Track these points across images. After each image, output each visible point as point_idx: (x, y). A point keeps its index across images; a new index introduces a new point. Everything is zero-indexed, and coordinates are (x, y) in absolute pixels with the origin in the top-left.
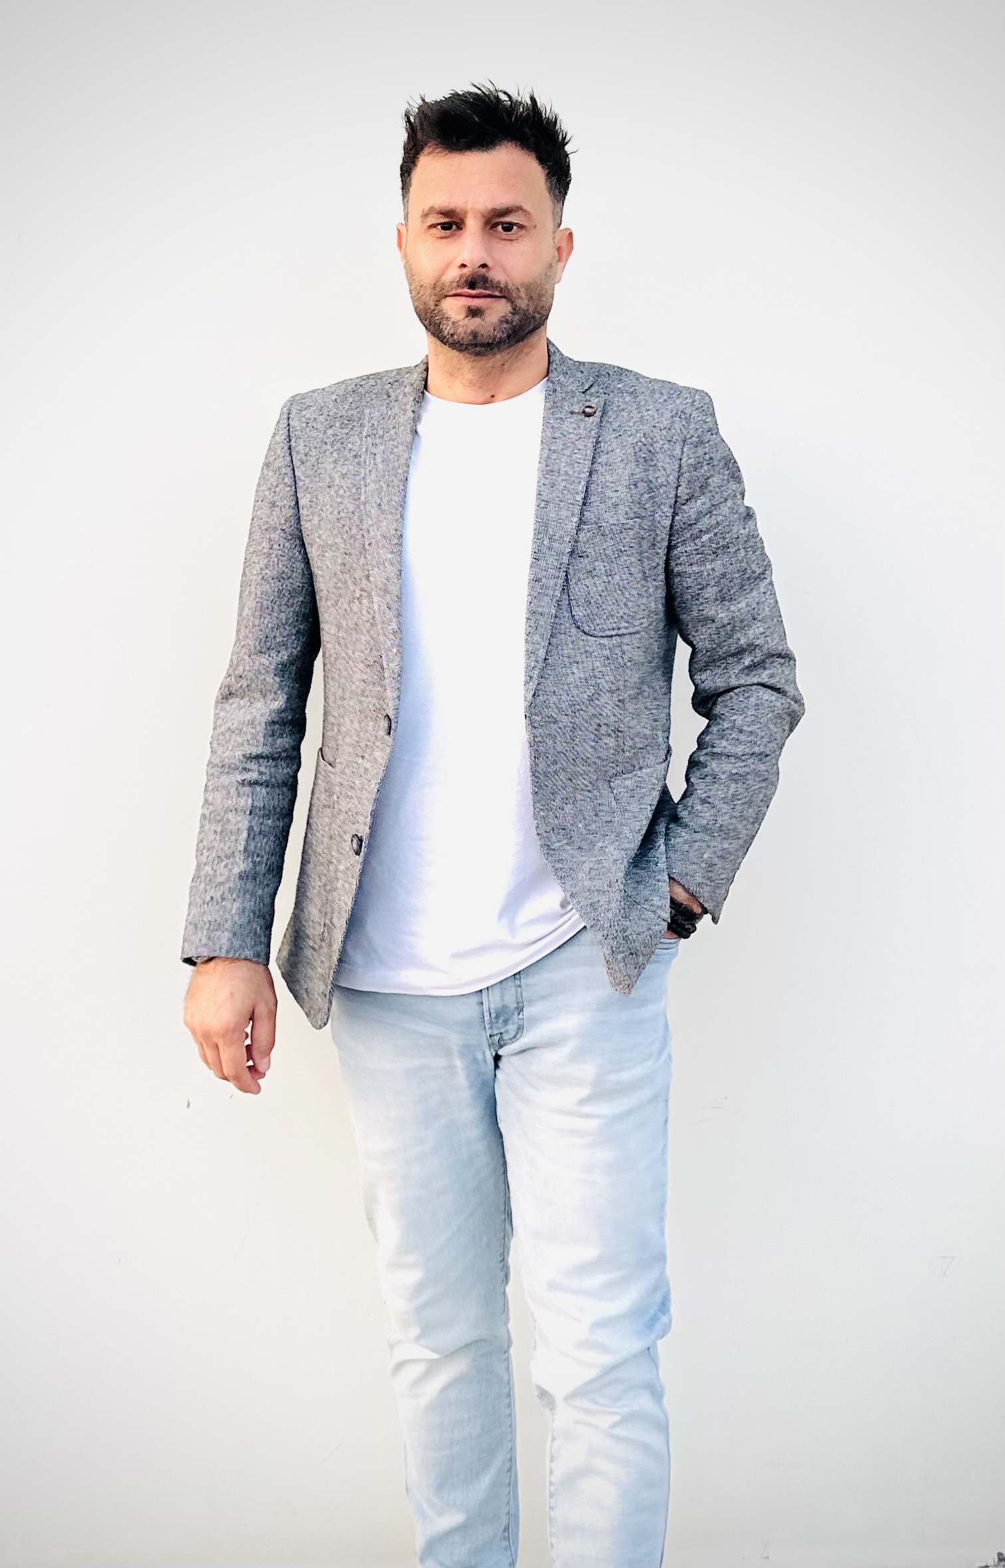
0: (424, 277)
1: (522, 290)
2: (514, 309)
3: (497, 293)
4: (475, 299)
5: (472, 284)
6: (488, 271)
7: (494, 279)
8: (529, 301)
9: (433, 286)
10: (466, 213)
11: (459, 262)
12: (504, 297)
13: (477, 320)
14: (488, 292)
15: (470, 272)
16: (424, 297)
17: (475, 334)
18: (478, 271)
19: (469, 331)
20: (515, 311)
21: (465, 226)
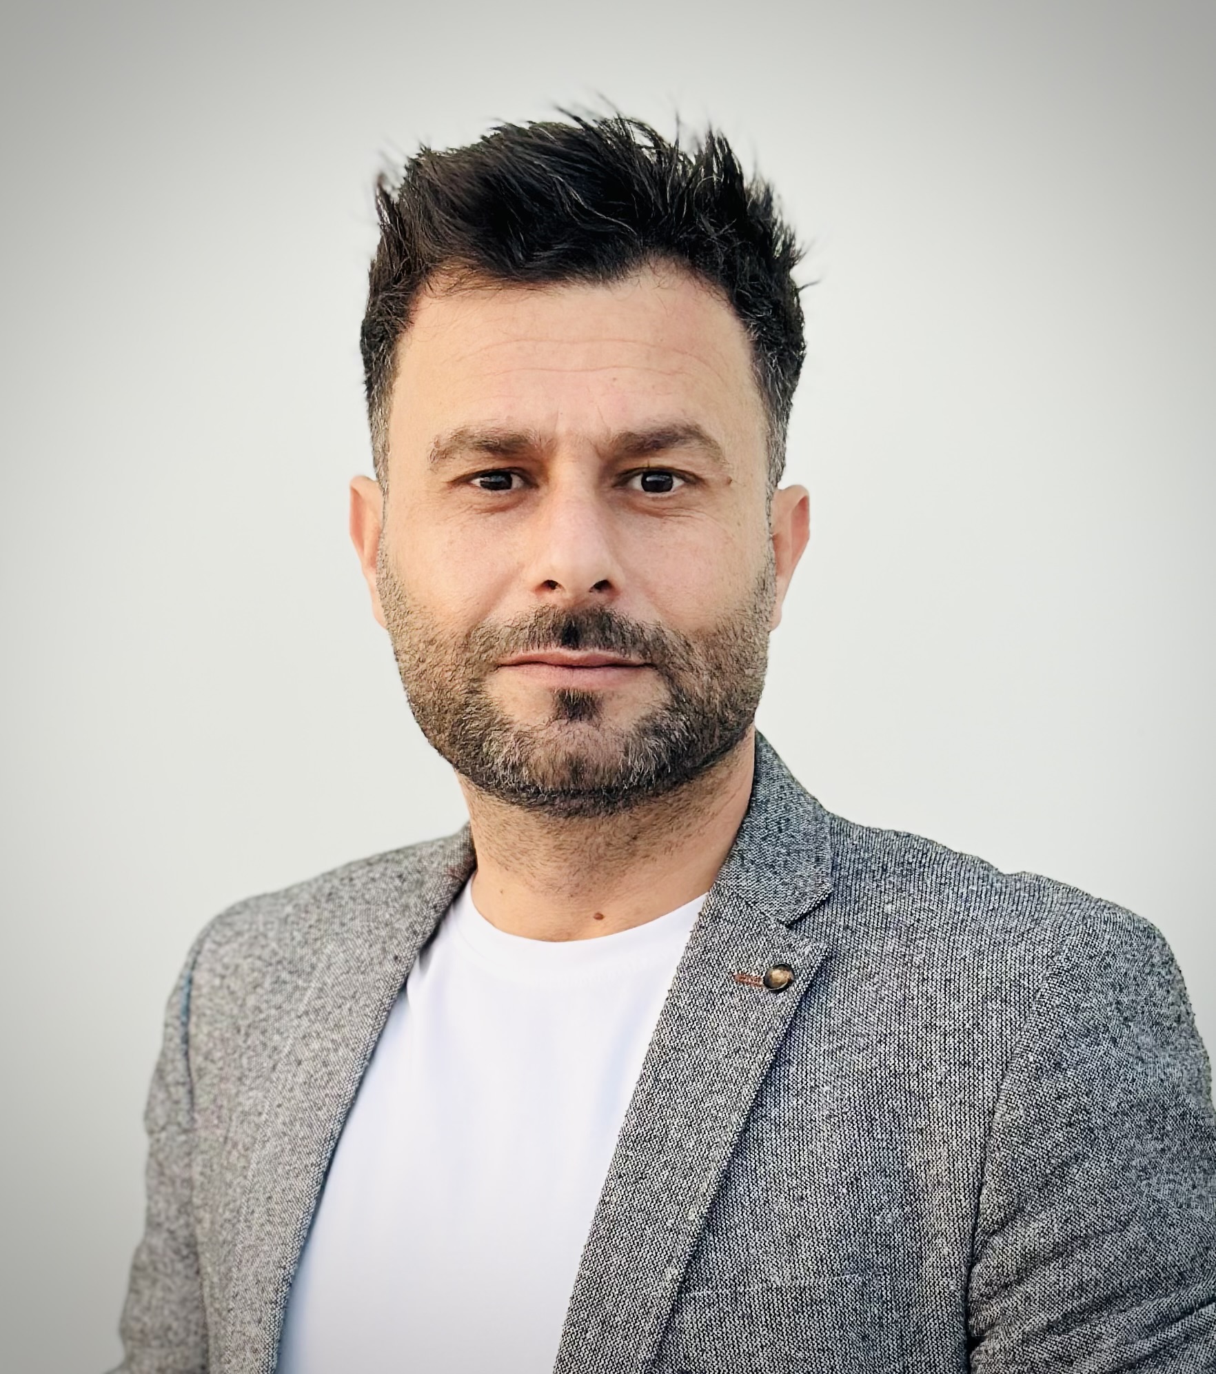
0: (439, 619)
1: (698, 648)
2: (676, 698)
3: (634, 658)
4: (577, 672)
5: (570, 634)
6: (611, 601)
7: (628, 623)
8: (713, 676)
9: (461, 640)
10: (552, 446)
11: (536, 575)
12: (651, 665)
13: (582, 727)
14: (612, 655)
15: (564, 601)
16: (437, 670)
17: (576, 767)
18: (587, 600)
19: (561, 757)
20: (679, 702)
21: (547, 480)
